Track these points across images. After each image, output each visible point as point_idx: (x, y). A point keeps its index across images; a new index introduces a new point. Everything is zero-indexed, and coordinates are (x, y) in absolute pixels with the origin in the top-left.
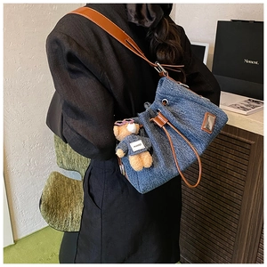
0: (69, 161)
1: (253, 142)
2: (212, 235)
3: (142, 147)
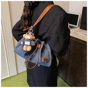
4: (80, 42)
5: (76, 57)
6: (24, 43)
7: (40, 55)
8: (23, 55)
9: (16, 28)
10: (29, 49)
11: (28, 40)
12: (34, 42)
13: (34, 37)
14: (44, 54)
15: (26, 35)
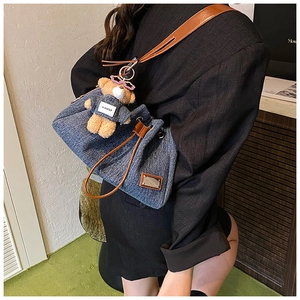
4: (264, 121)
5: (251, 170)
6: (95, 106)
7: (136, 162)
8: (82, 144)
10: (106, 130)
11: (112, 100)
12: (129, 113)
13: (133, 98)
14: (152, 162)
15: (110, 83)
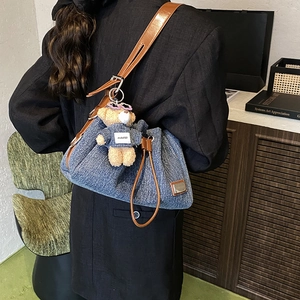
0: (29, 179)
1: (233, 130)
2: (196, 228)
3: (128, 141)
8: (112, 181)
9: (28, 96)
15: (110, 111)
